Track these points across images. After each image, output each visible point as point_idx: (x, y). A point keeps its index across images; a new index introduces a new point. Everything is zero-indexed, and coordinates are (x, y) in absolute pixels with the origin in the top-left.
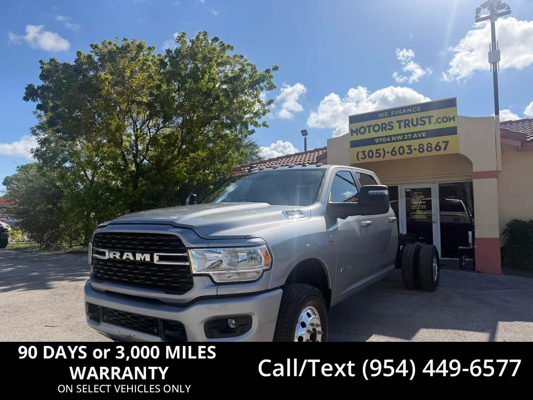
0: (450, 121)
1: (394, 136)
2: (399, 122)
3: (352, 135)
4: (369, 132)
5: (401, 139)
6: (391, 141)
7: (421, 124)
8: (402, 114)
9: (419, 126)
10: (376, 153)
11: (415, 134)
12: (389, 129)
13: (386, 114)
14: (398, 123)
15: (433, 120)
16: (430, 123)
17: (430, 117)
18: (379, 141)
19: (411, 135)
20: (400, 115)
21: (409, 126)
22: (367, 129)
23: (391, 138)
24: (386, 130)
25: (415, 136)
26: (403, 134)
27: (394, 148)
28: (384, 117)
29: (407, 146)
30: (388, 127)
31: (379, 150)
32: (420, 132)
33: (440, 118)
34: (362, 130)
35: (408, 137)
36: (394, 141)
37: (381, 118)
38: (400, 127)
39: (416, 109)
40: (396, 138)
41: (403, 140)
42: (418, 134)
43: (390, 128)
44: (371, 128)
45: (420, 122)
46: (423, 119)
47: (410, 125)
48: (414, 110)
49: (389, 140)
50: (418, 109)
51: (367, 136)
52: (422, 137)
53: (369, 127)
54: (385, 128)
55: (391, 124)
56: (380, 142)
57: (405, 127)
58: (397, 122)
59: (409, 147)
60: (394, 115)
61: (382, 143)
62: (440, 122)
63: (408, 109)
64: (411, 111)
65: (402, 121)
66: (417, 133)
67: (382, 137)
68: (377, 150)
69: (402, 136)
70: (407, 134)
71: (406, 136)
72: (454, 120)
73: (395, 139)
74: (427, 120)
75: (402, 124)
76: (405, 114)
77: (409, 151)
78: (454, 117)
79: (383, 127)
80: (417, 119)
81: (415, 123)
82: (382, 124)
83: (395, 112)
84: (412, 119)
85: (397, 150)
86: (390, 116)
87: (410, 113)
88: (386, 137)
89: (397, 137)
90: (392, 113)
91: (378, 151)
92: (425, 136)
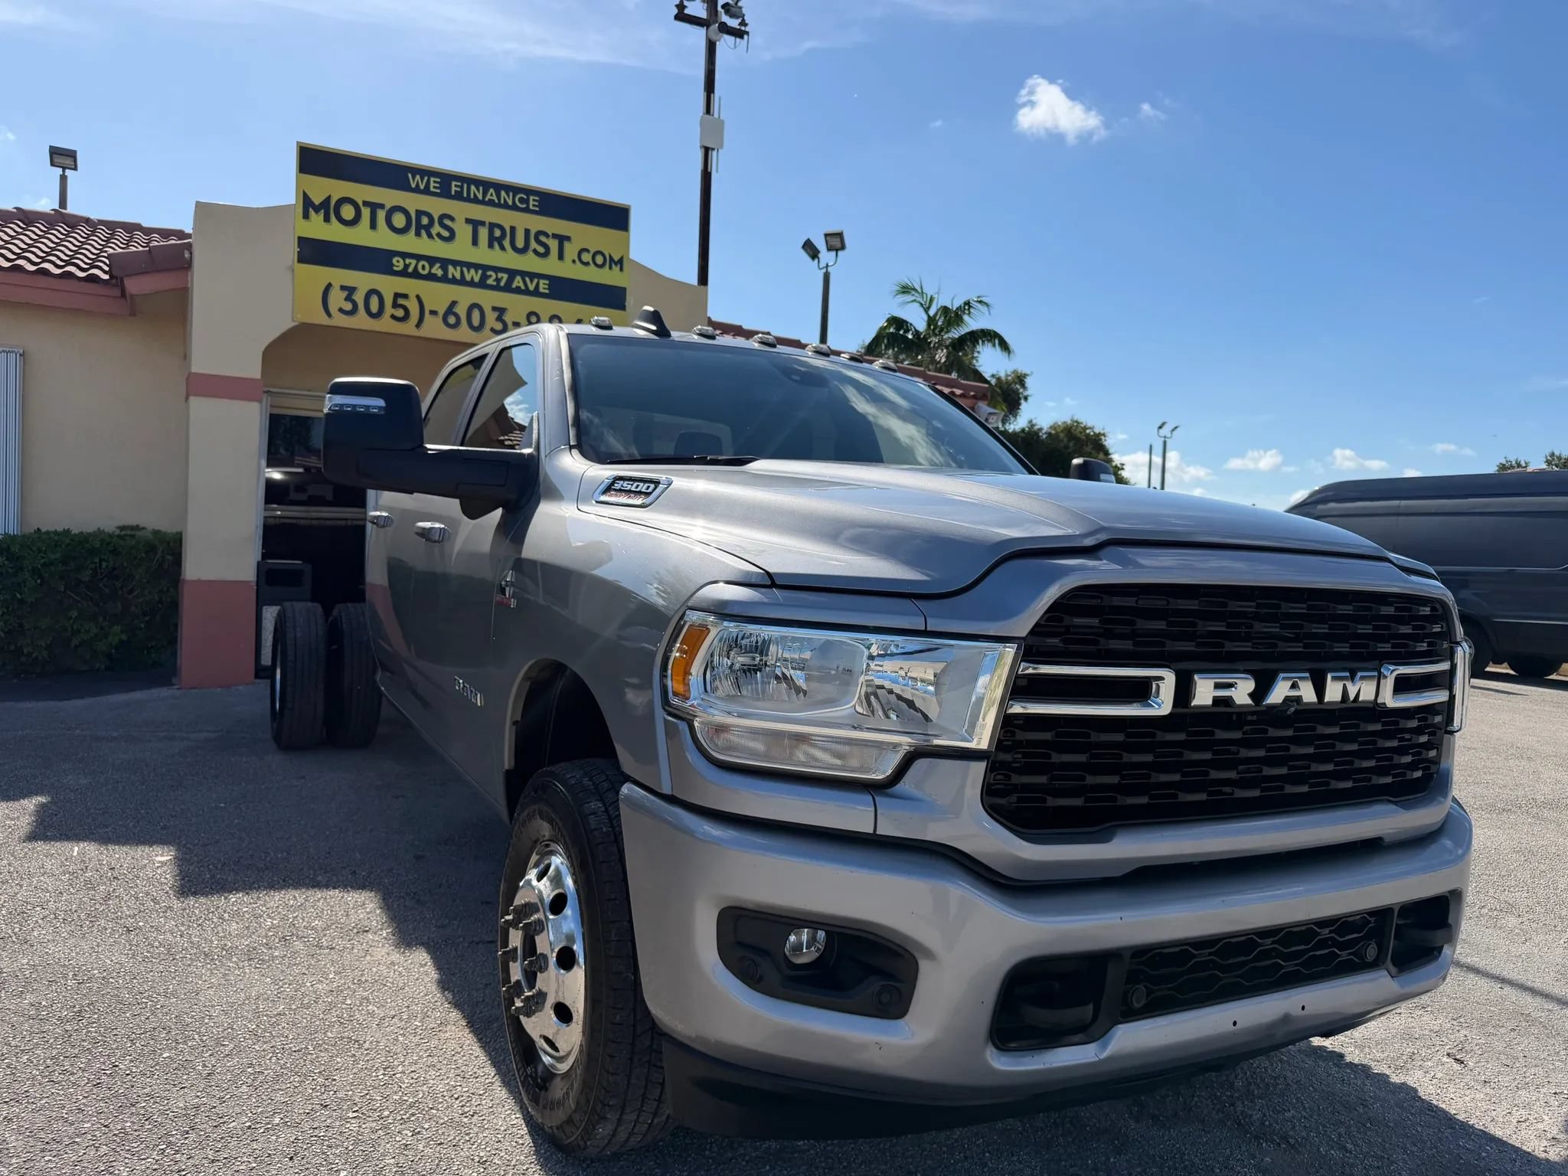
0: (610, 268)
1: (456, 263)
2: (475, 224)
3: (306, 216)
4: (373, 225)
5: (477, 279)
6: (444, 279)
7: (535, 251)
8: (482, 202)
9: (531, 254)
10: (395, 305)
11: (518, 278)
12: (439, 235)
13: (432, 184)
14: (469, 228)
15: (571, 250)
16: (561, 257)
17: (562, 239)
18: (406, 266)
19: (505, 276)
20: (476, 201)
21: (503, 248)
22: (366, 212)
23: (445, 269)
24: (430, 236)
25: (518, 282)
26: (485, 268)
27: (454, 303)
28: (427, 191)
29: (494, 309)
30: (436, 229)
31: (405, 296)
32: (533, 276)
33: (587, 251)
34: (348, 212)
35: (498, 280)
36: (454, 281)
37: (417, 190)
38: (475, 242)
39: (527, 201)
40: (462, 273)
41: (482, 284)
42: (527, 279)
43: (446, 234)
44: (381, 215)
45: (533, 245)
46: (543, 238)
47: (507, 243)
48: (521, 200)
49: (440, 273)
50: (531, 203)
51: (361, 236)
52: (536, 293)
53: (374, 207)
54: (428, 229)
55: (447, 222)
56: (410, 270)
57: (491, 246)
58: (468, 221)
59: (500, 311)
60: (458, 197)
61: (416, 275)
62: (587, 264)
63: (503, 193)
64: (510, 203)
65: (483, 223)
66: (523, 274)
67: (419, 257)
68: (397, 295)
69: (480, 272)
70: (497, 269)
71: (491, 276)
72: (621, 269)
73: (458, 276)
74: (553, 244)
75: (484, 233)
76: (491, 203)
77: (499, 326)
78: (620, 262)
79: (420, 224)
80: (527, 232)
81: (520, 244)
82: (420, 213)
83: (462, 187)
84: (513, 229)
85: (461, 310)
86: (445, 193)
87: (506, 206)
88: (432, 260)
89: (465, 269)
90: (454, 189)
91: (401, 301)
92: (547, 291)
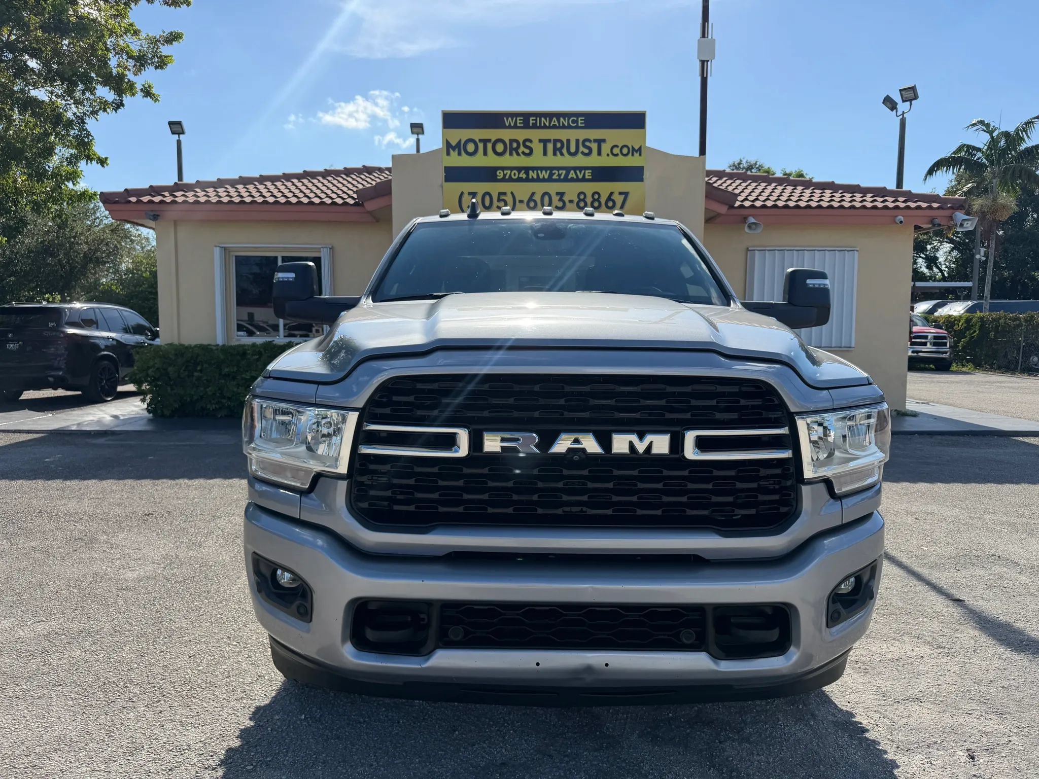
0: (633, 155)
1: (533, 169)
2: (545, 142)
3: (448, 154)
4: (485, 153)
5: (546, 177)
6: (527, 180)
7: (583, 153)
8: (549, 127)
9: (580, 155)
10: (499, 200)
11: (572, 172)
12: (523, 153)
13: (518, 122)
14: (542, 145)
15: (606, 148)
16: (599, 153)
17: (600, 142)
18: (505, 175)
19: (564, 172)
20: (545, 127)
21: (562, 154)
22: (481, 146)
23: (527, 173)
24: (518, 154)
25: (572, 174)
26: (551, 169)
27: (533, 194)
28: (515, 127)
29: (557, 194)
30: (522, 149)
31: (505, 194)
32: (581, 169)
33: (617, 146)
34: (471, 147)
35: (559, 175)
36: (533, 180)
37: (510, 127)
38: (545, 153)
39: (576, 122)
40: (538, 174)
41: (550, 179)
42: (578, 172)
43: (527, 151)
44: (489, 146)
45: (582, 149)
46: (588, 144)
47: (564, 151)
48: (573, 122)
49: (524, 176)
50: (580, 122)
51: (479, 161)
52: (584, 180)
53: (485, 142)
54: (516, 150)
55: (528, 144)
56: (507, 177)
57: (555, 154)
58: (540, 141)
59: (561, 195)
60: (534, 126)
61: (511, 180)
62: (617, 155)
63: (562, 119)
64: (566, 124)
65: (549, 141)
66: (575, 169)
67: (511, 169)
68: (500, 194)
69: (548, 172)
70: (559, 169)
71: (555, 173)
72: (640, 155)
73: (535, 177)
74: (594, 146)
75: (550, 147)
76: (554, 127)
77: (560, 204)
78: (640, 149)
79: (513, 148)
80: (577, 141)
81: (573, 150)
82: (511, 141)
83: (536, 120)
84: (568, 141)
85: (537, 198)
86: (526, 126)
87: (564, 127)
88: (519, 169)
89: (539, 172)
90: (531, 122)
91: (502, 197)
92: (590, 177)
